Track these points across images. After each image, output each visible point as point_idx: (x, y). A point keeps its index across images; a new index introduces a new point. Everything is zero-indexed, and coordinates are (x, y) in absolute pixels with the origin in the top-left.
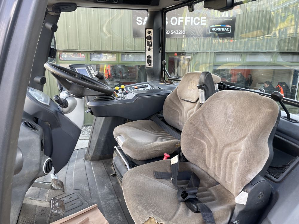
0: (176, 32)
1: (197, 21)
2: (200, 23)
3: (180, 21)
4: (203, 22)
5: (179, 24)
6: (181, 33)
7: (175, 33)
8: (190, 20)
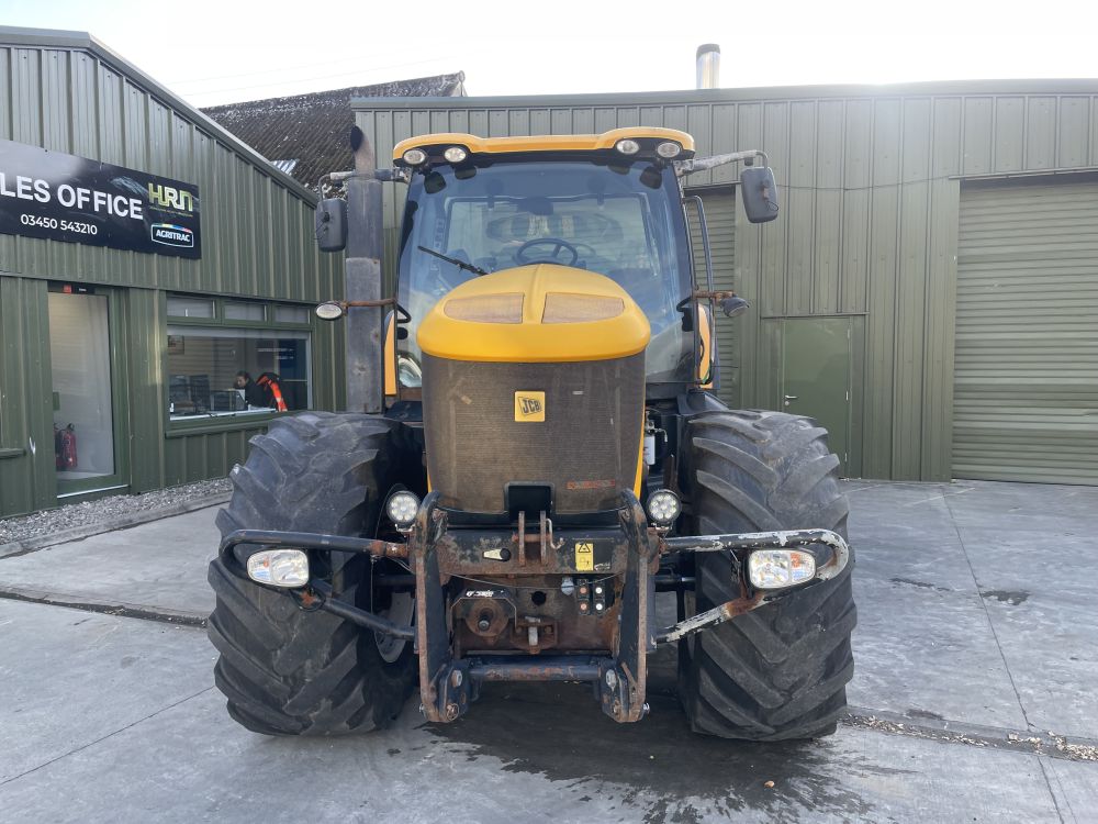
0: (75, 226)
1: (122, 206)
2: (129, 213)
3: (81, 199)
4: (136, 212)
5: (80, 206)
6: (86, 230)
7: (72, 228)
8: (105, 199)
